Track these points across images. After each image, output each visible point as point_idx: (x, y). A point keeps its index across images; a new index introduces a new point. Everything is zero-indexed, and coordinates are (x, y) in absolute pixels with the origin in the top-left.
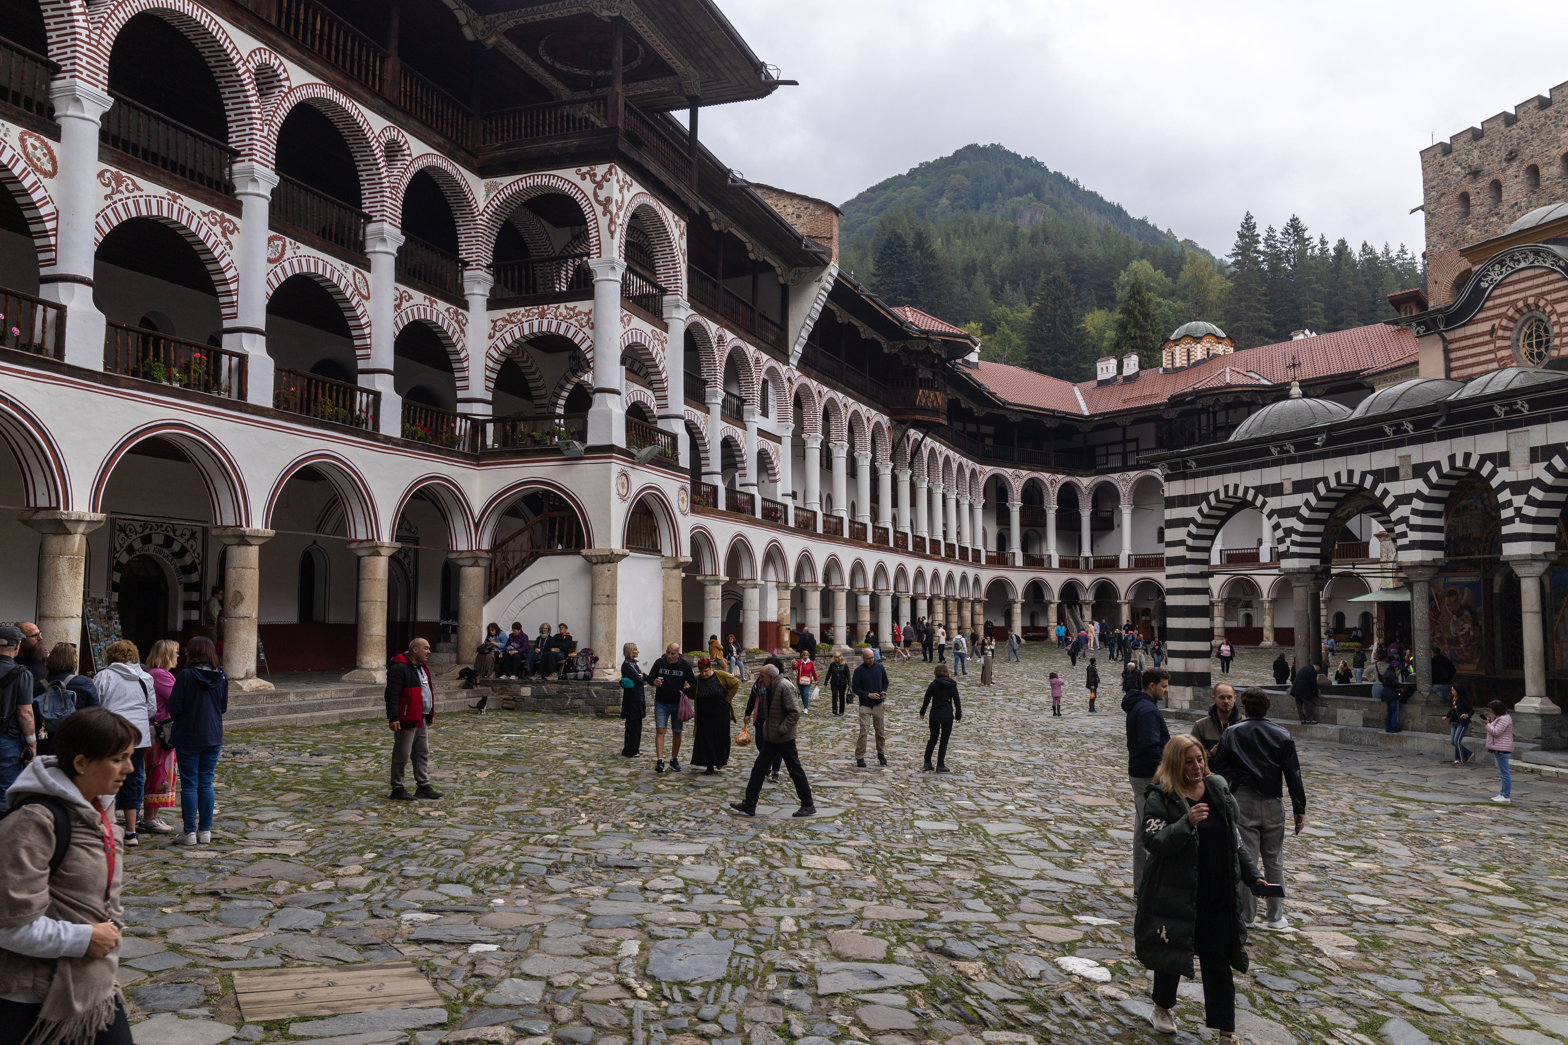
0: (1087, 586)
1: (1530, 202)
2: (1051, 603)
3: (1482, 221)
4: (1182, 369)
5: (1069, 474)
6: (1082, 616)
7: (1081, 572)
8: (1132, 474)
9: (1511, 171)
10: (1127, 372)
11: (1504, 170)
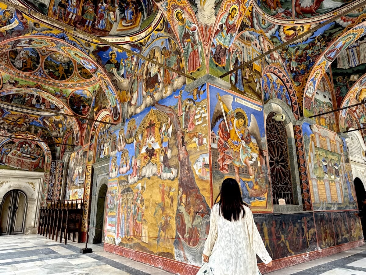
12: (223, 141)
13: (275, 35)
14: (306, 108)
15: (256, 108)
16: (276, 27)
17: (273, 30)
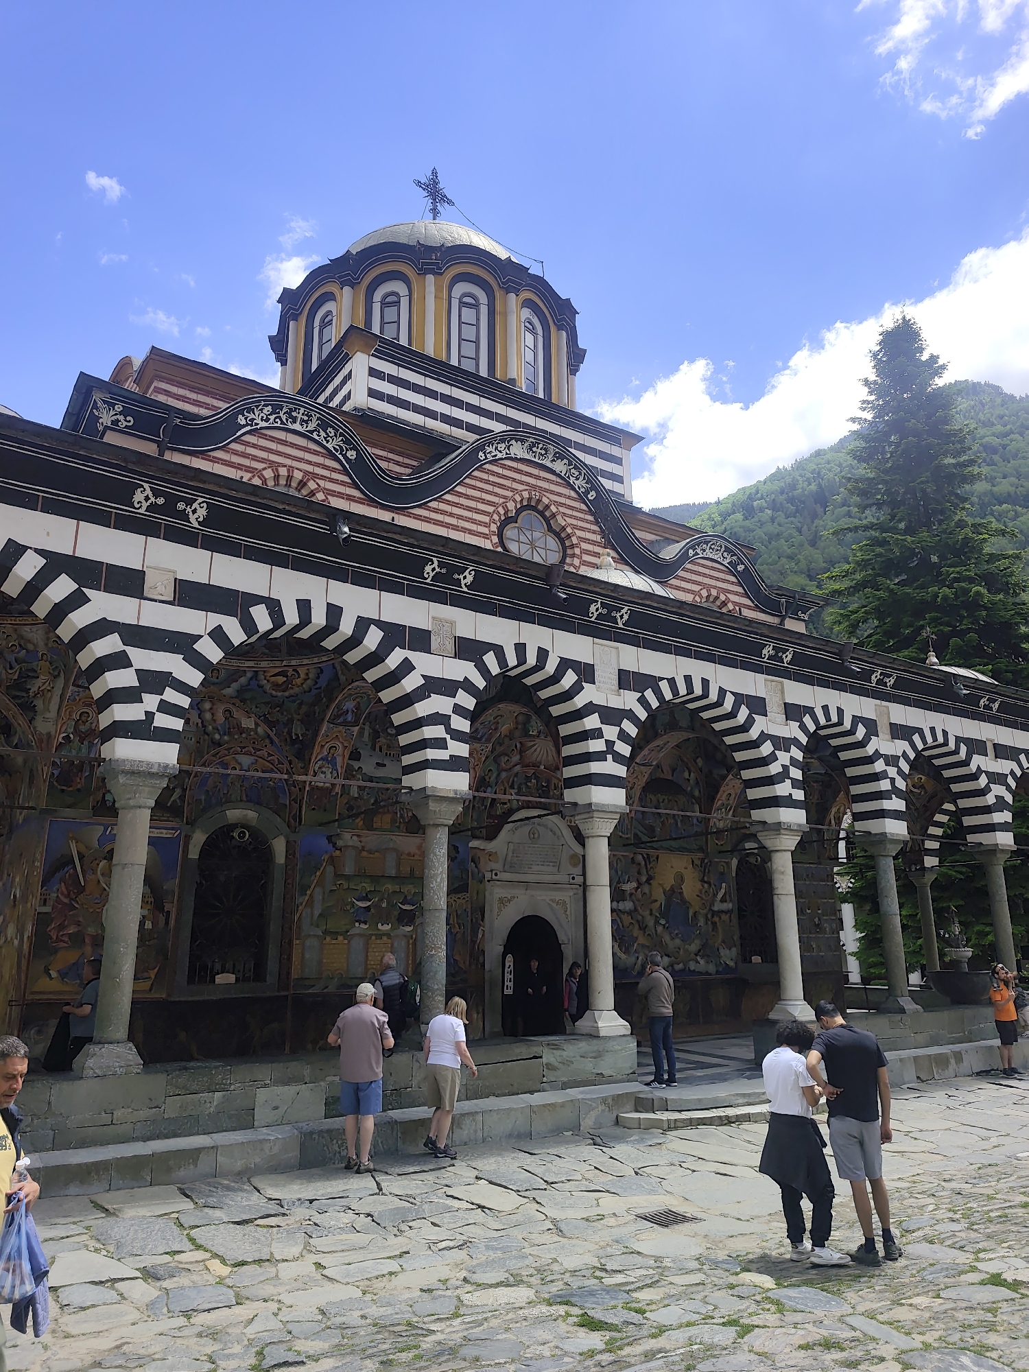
12: (66, 901)
13: (249, 687)
14: (314, 809)
15: (162, 833)
16: (249, 675)
17: (243, 680)
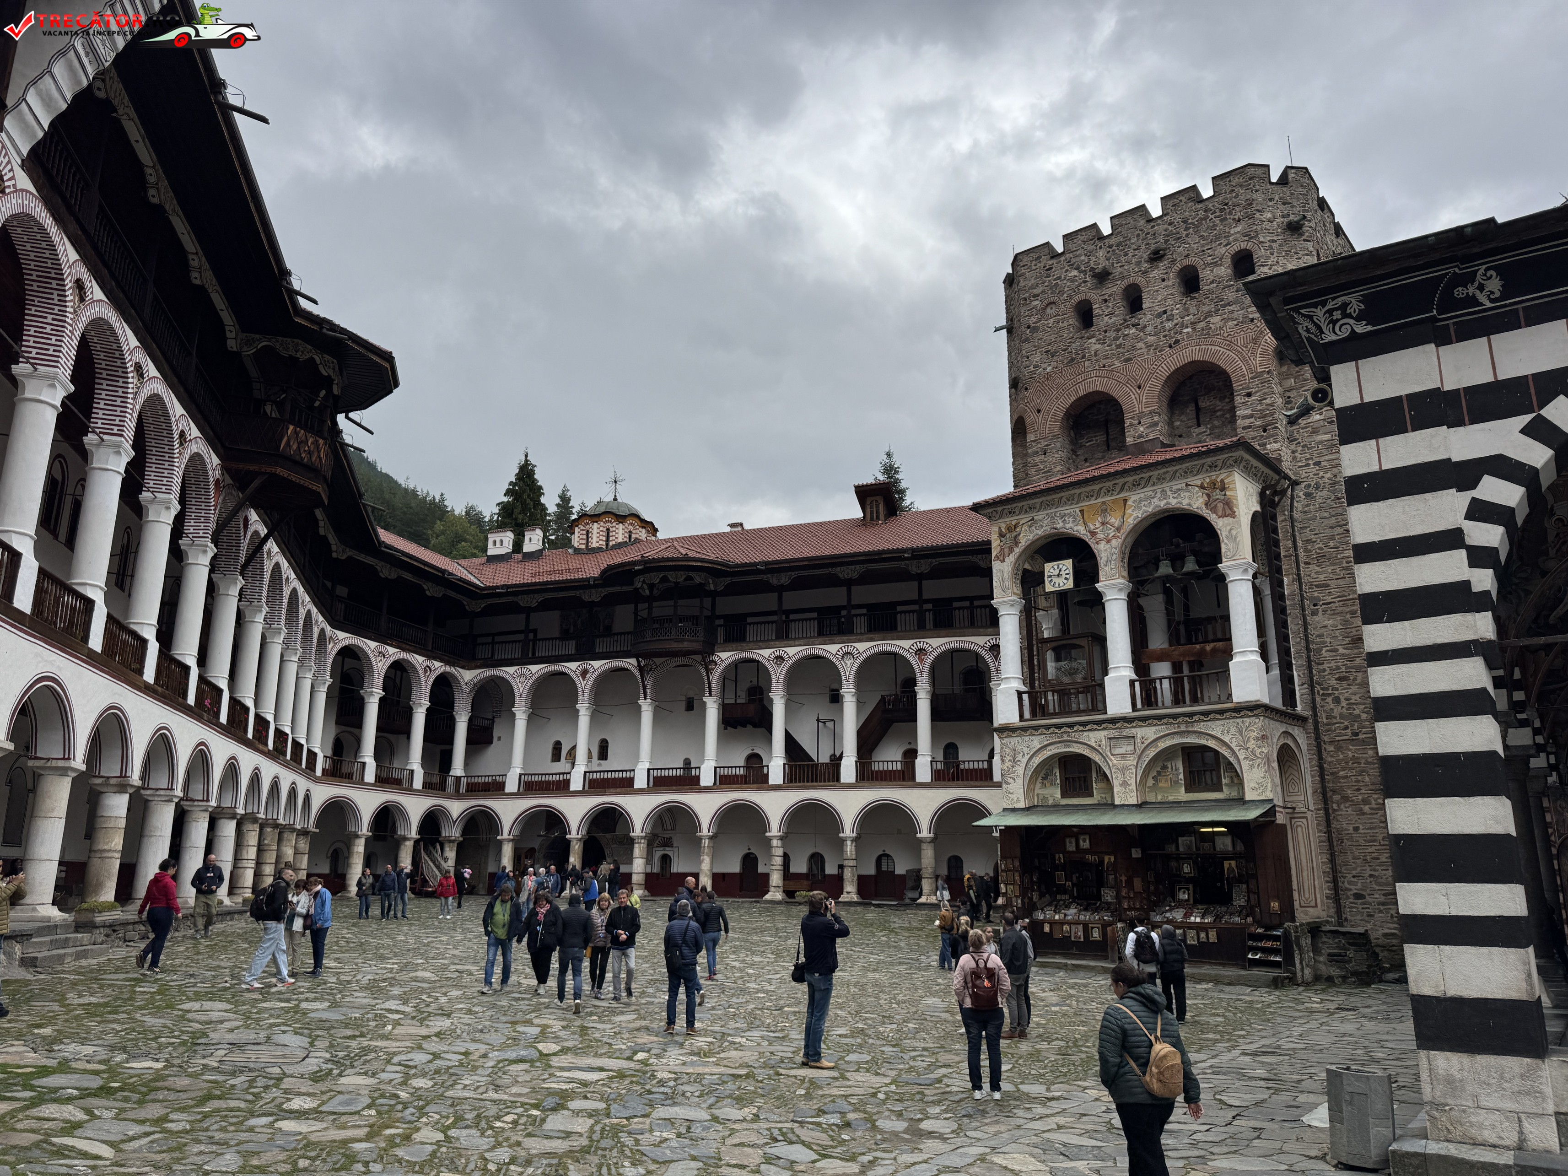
0: (455, 816)
1: (1187, 309)
2: (406, 839)
3: (1112, 334)
4: (599, 550)
5: (448, 663)
6: (446, 860)
7: (449, 797)
8: (534, 668)
9: (1155, 274)
10: (527, 548)
11: (1145, 273)
